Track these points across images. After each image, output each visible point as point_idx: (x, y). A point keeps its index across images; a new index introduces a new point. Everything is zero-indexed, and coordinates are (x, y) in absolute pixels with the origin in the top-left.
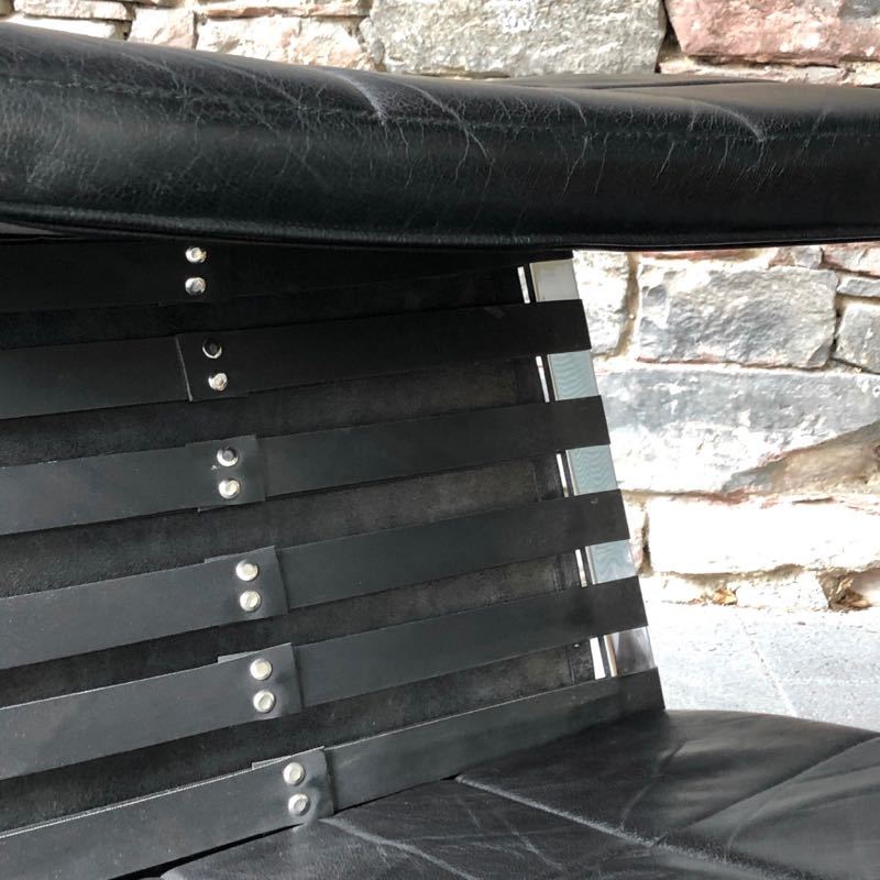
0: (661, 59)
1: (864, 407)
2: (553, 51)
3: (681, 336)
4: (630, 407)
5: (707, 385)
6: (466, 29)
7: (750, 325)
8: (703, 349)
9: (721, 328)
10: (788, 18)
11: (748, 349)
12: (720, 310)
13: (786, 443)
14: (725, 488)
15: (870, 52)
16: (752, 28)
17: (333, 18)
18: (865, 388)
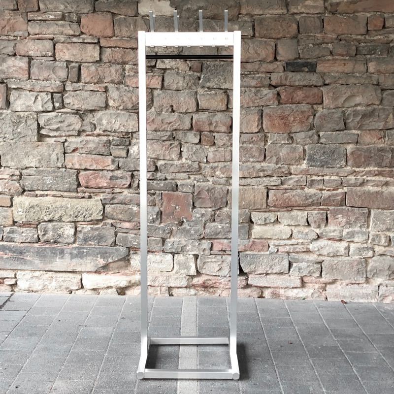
0: (78, 187)
1: (122, 254)
2: (57, 186)
3: (85, 240)
4: (77, 255)
5: (91, 250)
6: (40, 182)
7: (99, 238)
8: (90, 243)
9: (93, 238)
10: (100, 180)
11: (99, 243)
12: (93, 235)
13: (108, 261)
14: (96, 271)
15: (116, 186)
16: (94, 182)
17: (15, 180)
18: (122, 250)
